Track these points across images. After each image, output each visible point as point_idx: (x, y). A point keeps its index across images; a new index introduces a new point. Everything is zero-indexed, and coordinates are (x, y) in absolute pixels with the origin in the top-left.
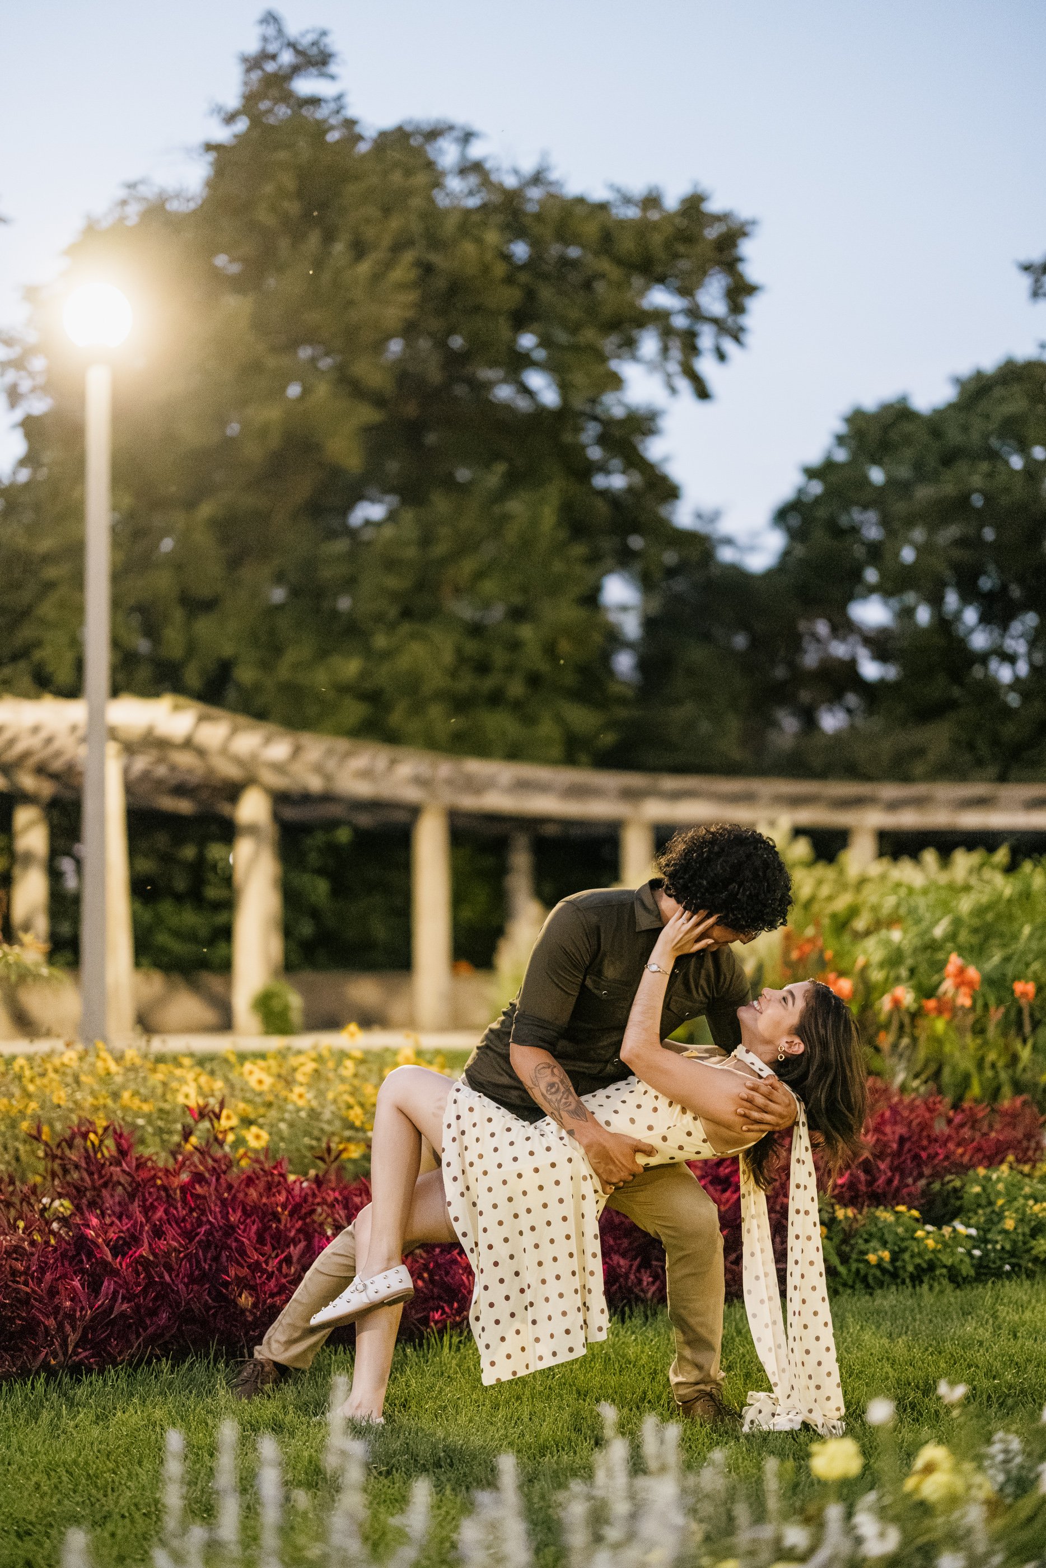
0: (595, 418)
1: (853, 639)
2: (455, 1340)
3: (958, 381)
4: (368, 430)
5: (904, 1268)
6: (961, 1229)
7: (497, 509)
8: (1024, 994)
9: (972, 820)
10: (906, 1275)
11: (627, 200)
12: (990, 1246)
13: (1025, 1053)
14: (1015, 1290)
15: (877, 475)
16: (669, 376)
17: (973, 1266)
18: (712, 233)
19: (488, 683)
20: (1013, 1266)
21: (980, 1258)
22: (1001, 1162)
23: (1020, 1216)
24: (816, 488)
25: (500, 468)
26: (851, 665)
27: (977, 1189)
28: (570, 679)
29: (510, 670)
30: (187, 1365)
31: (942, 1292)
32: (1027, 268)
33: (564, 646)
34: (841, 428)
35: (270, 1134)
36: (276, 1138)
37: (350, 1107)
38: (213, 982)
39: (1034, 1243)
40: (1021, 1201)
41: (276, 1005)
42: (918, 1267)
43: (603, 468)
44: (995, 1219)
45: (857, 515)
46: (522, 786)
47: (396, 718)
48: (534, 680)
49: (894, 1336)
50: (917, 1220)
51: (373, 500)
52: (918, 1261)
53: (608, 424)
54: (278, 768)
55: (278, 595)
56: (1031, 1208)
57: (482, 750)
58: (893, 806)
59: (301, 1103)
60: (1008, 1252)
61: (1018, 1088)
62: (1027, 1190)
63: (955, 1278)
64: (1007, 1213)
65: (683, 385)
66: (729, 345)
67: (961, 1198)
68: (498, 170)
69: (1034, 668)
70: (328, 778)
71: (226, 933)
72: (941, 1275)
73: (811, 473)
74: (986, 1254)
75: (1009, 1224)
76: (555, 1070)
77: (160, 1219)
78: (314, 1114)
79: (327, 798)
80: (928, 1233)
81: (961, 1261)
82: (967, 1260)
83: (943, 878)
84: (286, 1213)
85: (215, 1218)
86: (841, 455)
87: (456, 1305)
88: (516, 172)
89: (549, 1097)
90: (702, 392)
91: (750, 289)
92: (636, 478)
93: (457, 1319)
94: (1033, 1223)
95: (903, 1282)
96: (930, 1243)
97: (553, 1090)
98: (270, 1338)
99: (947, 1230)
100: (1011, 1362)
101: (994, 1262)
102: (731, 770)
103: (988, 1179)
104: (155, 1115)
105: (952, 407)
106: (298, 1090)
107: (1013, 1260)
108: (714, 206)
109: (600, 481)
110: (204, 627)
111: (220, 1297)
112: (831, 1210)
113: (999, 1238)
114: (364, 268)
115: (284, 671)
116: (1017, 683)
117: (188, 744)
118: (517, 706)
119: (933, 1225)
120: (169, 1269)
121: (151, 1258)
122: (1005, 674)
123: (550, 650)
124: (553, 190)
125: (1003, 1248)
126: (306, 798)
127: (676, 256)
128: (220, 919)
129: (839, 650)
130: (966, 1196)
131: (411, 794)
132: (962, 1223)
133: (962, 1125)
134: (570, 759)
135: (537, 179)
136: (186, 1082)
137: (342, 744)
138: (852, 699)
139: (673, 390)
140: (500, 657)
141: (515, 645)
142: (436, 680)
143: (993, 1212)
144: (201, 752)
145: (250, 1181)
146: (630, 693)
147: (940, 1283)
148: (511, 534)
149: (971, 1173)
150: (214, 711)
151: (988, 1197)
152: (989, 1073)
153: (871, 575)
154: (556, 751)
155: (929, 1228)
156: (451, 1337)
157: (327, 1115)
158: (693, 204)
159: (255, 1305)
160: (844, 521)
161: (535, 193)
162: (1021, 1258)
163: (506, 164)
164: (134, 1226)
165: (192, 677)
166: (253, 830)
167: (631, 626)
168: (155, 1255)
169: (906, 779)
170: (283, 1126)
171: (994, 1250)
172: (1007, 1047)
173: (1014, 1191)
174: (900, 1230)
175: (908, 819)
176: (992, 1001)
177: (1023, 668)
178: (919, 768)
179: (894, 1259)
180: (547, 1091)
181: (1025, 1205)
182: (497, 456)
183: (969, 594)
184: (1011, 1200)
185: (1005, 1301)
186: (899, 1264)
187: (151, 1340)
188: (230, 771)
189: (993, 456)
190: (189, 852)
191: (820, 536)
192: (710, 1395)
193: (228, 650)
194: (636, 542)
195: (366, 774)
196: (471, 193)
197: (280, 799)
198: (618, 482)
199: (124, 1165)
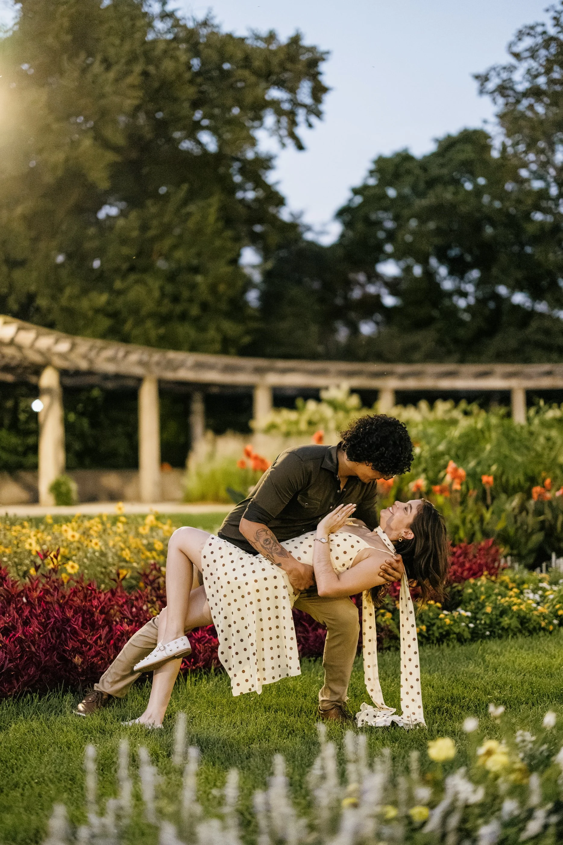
0: (238, 159)
1: (378, 283)
2: (193, 679)
3: (437, 140)
4: (113, 165)
5: (433, 634)
6: (463, 612)
7: (184, 211)
8: (488, 483)
9: (446, 384)
10: (435, 639)
11: (258, 37)
12: (478, 622)
13: (488, 516)
14: (493, 645)
15: (392, 193)
16: (281, 137)
17: (470, 632)
18: (305, 57)
19: (178, 309)
20: (491, 632)
21: (474, 628)
22: (482, 575)
23: (493, 605)
24: (358, 200)
25: (185, 187)
26: (378, 298)
27: (470, 591)
28: (224, 306)
29: (191, 300)
30: (47, 696)
31: (454, 647)
32: (477, 77)
33: (222, 288)
34: (372, 166)
35: (80, 566)
36: (82, 568)
37: (122, 549)
38: (27, 477)
39: (501, 620)
40: (494, 597)
41: (63, 489)
42: (441, 634)
43: (241, 187)
44: (480, 606)
45: (381, 215)
46: (199, 366)
47: (128, 326)
48: (204, 306)
49: (431, 672)
50: (439, 608)
51: (111, 205)
52: (441, 631)
53: (245, 162)
54: (63, 356)
55: (60, 259)
56: (500, 600)
57: (176, 346)
58: (403, 376)
59: (97, 548)
60: (487, 625)
61: (486, 534)
62: (497, 591)
63: (461, 639)
64: (487, 604)
65: (289, 142)
66: (313, 119)
67: (461, 596)
68: (183, 18)
69: (478, 300)
70: (91, 361)
71: (35, 449)
72: (453, 638)
73: (356, 191)
74: (476, 626)
75: (488, 610)
76: (268, 532)
77: (26, 616)
78: (103, 554)
79: (90, 373)
80: (446, 615)
81: (464, 630)
82: (467, 629)
83: (431, 416)
84: (98, 611)
85: (58, 614)
86: (372, 182)
87: (192, 660)
88: (194, 20)
89: (265, 546)
90: (300, 147)
91: (325, 90)
92: (260, 193)
93: (194, 668)
94: (501, 609)
95: (433, 642)
96: (448, 621)
97: (268, 542)
98: (103, 680)
99: (455, 614)
100: (496, 686)
101: (481, 630)
102: (314, 357)
103: (475, 585)
104: (12, 556)
105: (434, 155)
106: (94, 541)
107: (491, 629)
108: (307, 42)
109: (240, 195)
110: (18, 274)
111: (62, 658)
112: (393, 604)
113: (483, 617)
114: (111, 75)
115: (64, 301)
116: (469, 309)
117: (12, 343)
118: (196, 320)
119: (448, 611)
120: (33, 643)
121: (23, 638)
122: (462, 303)
123: (213, 289)
124: (215, 30)
125: (485, 622)
126: (78, 373)
127: (285, 70)
128: (30, 440)
129: (372, 289)
130: (464, 595)
131: (138, 371)
132: (463, 609)
133: (460, 556)
134: (224, 351)
135: (205, 24)
136: (29, 537)
137: (99, 343)
138: (379, 317)
139: (284, 145)
140: (186, 294)
141: (193, 287)
142: (149, 306)
143: (479, 603)
144: (20, 348)
145: (75, 593)
146: (257, 314)
147: (452, 642)
148: (191, 224)
149: (466, 582)
150: (27, 325)
151: (476, 594)
152: (469, 525)
153: (389, 248)
154: (218, 346)
155: (445, 612)
156: (191, 678)
157: (110, 555)
158: (295, 40)
159: (82, 663)
160: (373, 217)
161: (204, 31)
162: (495, 628)
163: (188, 15)
164: (13, 620)
165: (13, 304)
166: (49, 391)
167: (257, 277)
168: (25, 636)
169: (409, 361)
170: (85, 560)
171: (480, 624)
172: (478, 511)
173: (490, 592)
174: (431, 614)
175: (411, 384)
176: (471, 486)
177: (471, 300)
178: (417, 356)
179: (428, 630)
180: (264, 543)
181: (496, 599)
182: (183, 180)
183: (443, 258)
184: (488, 597)
185: (489, 651)
186: (431, 632)
187: (25, 684)
188: (37, 358)
189: (457, 183)
190: (9, 404)
191: (360, 226)
192: (340, 707)
193: (33, 288)
194: (258, 228)
195: (112, 360)
196: (169, 31)
197: (63, 373)
198: (250, 195)
199: (5, 586)
